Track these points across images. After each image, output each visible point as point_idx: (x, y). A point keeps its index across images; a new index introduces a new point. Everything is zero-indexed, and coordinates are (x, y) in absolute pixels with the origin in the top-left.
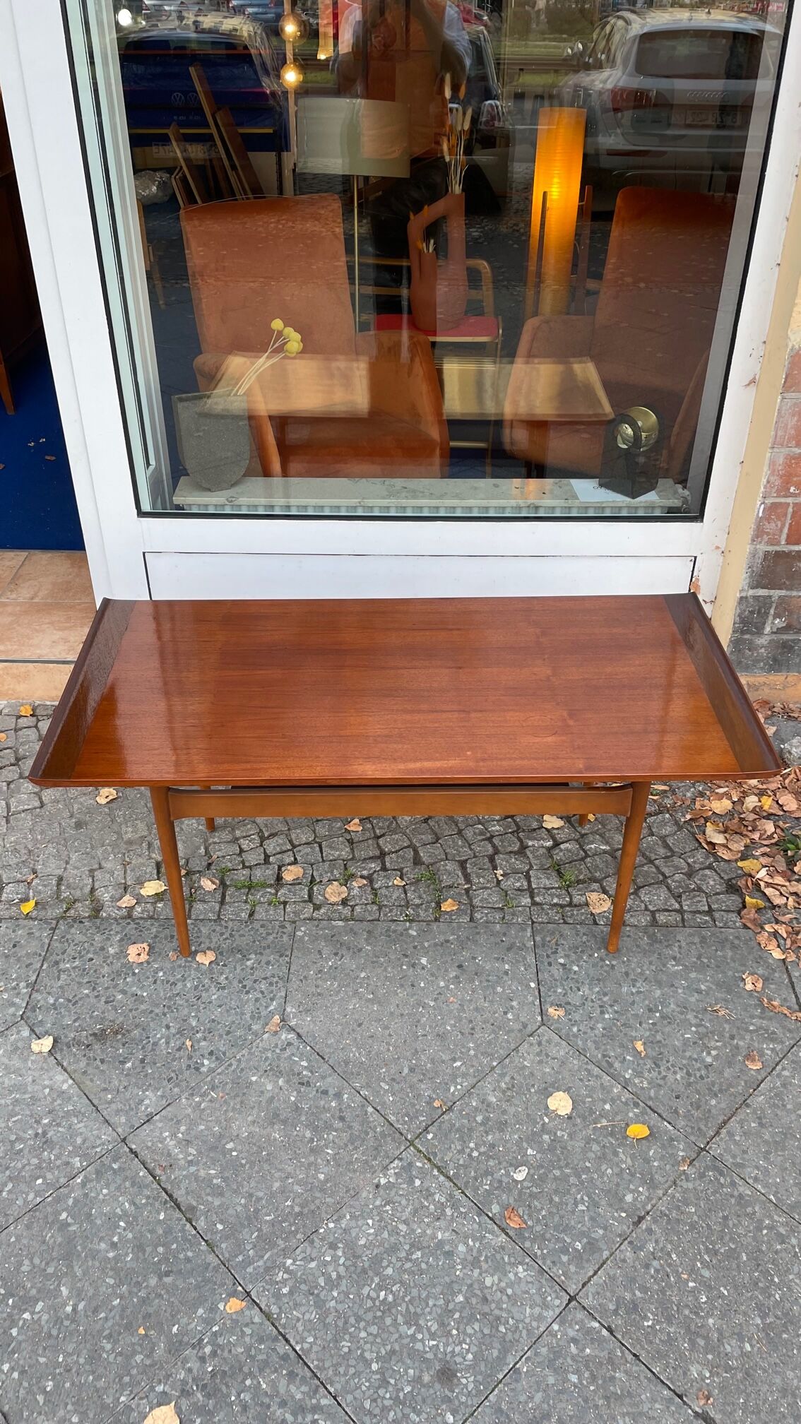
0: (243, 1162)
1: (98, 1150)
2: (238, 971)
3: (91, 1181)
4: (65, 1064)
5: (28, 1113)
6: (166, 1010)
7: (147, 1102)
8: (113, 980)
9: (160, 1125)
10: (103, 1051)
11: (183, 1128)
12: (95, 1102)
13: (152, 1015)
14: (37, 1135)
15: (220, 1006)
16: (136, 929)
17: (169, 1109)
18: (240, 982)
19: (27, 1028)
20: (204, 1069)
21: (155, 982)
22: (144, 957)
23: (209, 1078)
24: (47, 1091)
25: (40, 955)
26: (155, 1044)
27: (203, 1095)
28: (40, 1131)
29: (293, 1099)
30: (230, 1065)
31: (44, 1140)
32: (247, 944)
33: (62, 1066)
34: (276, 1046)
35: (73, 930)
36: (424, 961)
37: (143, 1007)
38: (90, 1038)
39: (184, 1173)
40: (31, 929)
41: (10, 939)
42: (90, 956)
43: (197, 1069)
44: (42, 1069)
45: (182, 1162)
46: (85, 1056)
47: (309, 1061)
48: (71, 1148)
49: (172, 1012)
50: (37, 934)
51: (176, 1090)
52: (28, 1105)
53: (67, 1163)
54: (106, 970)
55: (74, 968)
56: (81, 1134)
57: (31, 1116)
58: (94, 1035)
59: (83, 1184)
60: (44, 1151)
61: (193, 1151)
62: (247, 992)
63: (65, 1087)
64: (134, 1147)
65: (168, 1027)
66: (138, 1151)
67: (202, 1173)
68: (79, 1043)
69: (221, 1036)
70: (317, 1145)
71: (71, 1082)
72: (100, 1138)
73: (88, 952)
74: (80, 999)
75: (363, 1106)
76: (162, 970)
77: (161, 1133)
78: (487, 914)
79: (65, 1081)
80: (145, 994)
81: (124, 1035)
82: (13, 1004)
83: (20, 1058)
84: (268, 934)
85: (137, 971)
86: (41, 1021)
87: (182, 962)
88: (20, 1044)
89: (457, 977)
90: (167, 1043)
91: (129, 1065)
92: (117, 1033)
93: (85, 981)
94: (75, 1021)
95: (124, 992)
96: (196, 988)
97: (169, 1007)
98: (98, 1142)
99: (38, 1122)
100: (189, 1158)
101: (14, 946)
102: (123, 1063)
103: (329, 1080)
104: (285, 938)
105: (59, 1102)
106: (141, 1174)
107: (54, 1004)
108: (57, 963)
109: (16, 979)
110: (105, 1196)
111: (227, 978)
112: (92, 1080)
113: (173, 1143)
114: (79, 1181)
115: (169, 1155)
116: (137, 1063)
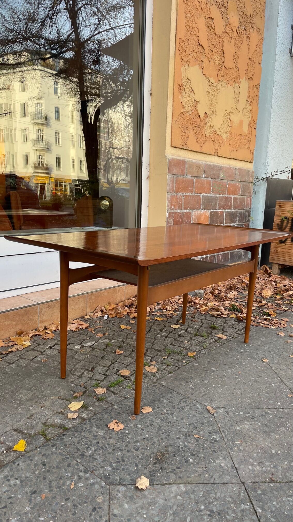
0: (286, 452)
1: (242, 495)
2: (166, 406)
3: (263, 506)
4: (165, 482)
5: (189, 512)
6: (167, 434)
7: (223, 465)
8: (123, 442)
9: (242, 466)
10: (171, 464)
11: (251, 460)
12: (205, 482)
13: (164, 440)
14: (209, 515)
15: (183, 419)
16: (98, 420)
17: (234, 459)
18: (174, 408)
19: (119, 486)
20: (218, 439)
21: (143, 430)
22: (121, 426)
23: (226, 440)
24: (179, 497)
25: (68, 458)
26: (186, 446)
27: (235, 445)
28: (208, 513)
29: (259, 424)
30: (223, 431)
31: (216, 513)
32: (153, 397)
33: (166, 484)
34: (225, 415)
35: (66, 440)
36: (213, 369)
37: (155, 440)
38: (157, 465)
39: (280, 472)
40: (40, 453)
41: (35, 465)
42: (94, 442)
43: (216, 441)
44: (159, 493)
45: (273, 470)
46: (167, 473)
47: (242, 411)
48: (232, 505)
49: (170, 433)
50: (49, 452)
51: (223, 452)
52: (181, 510)
53: (243, 511)
54: (112, 441)
55: (95, 450)
56: (225, 496)
57: (193, 512)
58: (155, 463)
59: (263, 509)
60: (225, 517)
61: (268, 464)
62: (183, 409)
63: (184, 489)
64: (250, 481)
65: (179, 438)
66: (254, 481)
67: (285, 467)
68: (156, 471)
69: (203, 426)
70: (291, 429)
71: (181, 485)
72: (234, 491)
73: (90, 441)
74: (122, 457)
75: (277, 410)
76: (137, 425)
77: (249, 469)
78: (204, 351)
79: (179, 488)
80: (147, 436)
81: (168, 453)
82: (92, 484)
83: (141, 499)
84: (154, 390)
85: (127, 432)
86: (121, 479)
87: (139, 417)
88: (129, 494)
89: (229, 367)
90: (189, 442)
91: (191, 460)
92: (163, 455)
93: (111, 451)
94: (136, 465)
95: (138, 442)
96: (161, 420)
97: (166, 433)
98: (237, 492)
99: (200, 511)
100: (272, 466)
101: (44, 465)
102: (187, 461)
103: (256, 412)
104: (162, 388)
105: (193, 496)
106: (272, 485)
107: (114, 469)
108: (82, 455)
109: (73, 474)
110: (278, 504)
111: (167, 410)
112: (189, 477)
113: (258, 468)
114: (260, 510)
115: (265, 472)
116: (192, 457)
